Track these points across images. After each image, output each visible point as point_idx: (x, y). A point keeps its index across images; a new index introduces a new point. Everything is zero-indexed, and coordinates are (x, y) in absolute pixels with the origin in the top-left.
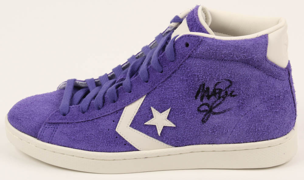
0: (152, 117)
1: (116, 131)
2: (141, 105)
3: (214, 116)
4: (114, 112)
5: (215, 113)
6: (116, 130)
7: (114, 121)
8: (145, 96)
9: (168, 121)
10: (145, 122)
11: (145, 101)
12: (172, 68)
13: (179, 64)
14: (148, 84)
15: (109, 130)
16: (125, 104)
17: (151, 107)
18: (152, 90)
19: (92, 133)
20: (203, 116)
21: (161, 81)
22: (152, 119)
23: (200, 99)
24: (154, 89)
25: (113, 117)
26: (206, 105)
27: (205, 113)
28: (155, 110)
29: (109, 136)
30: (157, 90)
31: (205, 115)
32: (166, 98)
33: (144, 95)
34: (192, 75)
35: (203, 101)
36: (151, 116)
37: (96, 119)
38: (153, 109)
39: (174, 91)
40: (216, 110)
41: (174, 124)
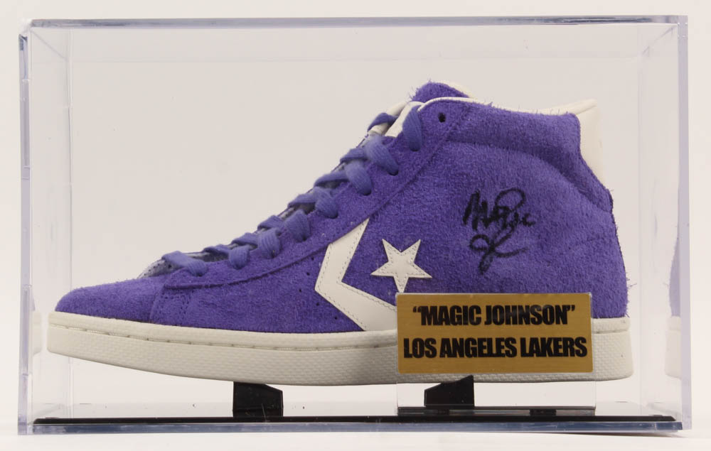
0: (385, 260)
1: (316, 292)
2: (362, 239)
3: (500, 260)
4: (307, 257)
5: (500, 255)
6: (317, 289)
7: (308, 274)
8: (368, 220)
9: (416, 266)
10: (372, 272)
11: (369, 230)
12: (417, 163)
13: (430, 155)
14: (373, 197)
15: (300, 291)
16: (328, 240)
17: (384, 240)
18: (381, 209)
19: (268, 299)
20: (480, 258)
21: (398, 190)
22: (386, 265)
23: (471, 225)
24: (385, 207)
25: (305, 266)
26: (483, 238)
27: (483, 253)
28: (390, 246)
29: (304, 302)
30: (389, 207)
31: (484, 258)
32: (410, 221)
33: (365, 219)
34: (455, 175)
35: (476, 230)
36: (383, 258)
37: (272, 273)
38: (386, 244)
39: (424, 206)
40: (501, 249)
41: (428, 273)
